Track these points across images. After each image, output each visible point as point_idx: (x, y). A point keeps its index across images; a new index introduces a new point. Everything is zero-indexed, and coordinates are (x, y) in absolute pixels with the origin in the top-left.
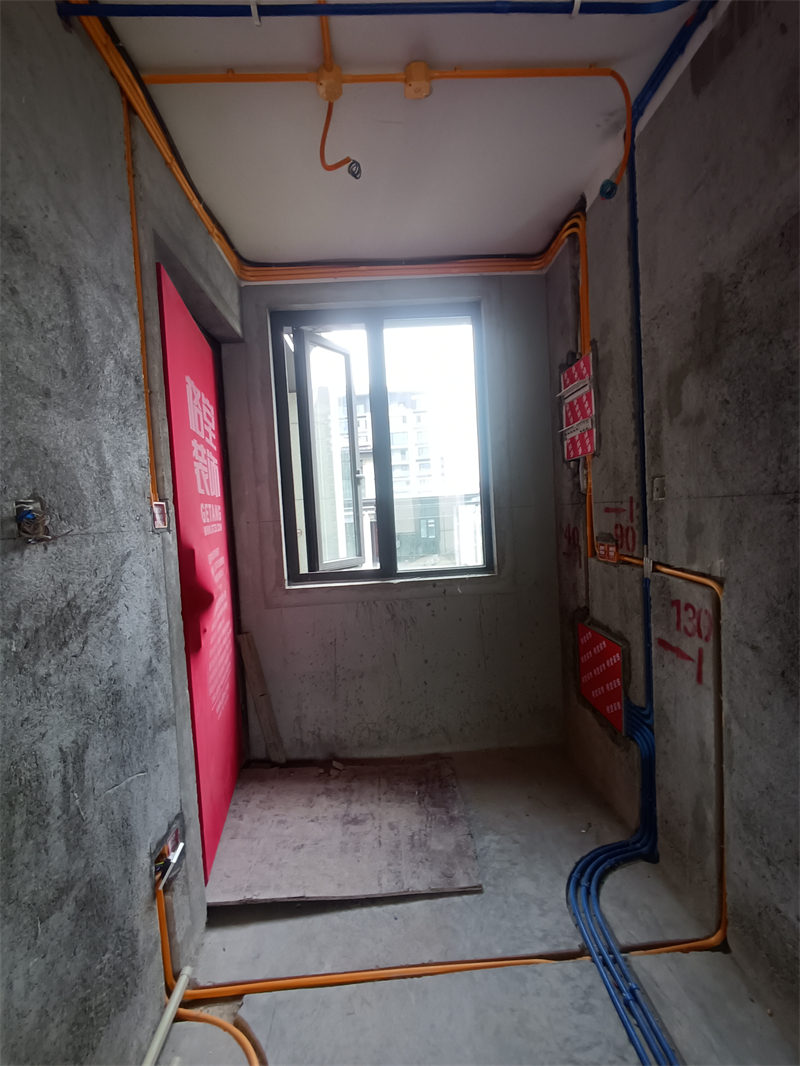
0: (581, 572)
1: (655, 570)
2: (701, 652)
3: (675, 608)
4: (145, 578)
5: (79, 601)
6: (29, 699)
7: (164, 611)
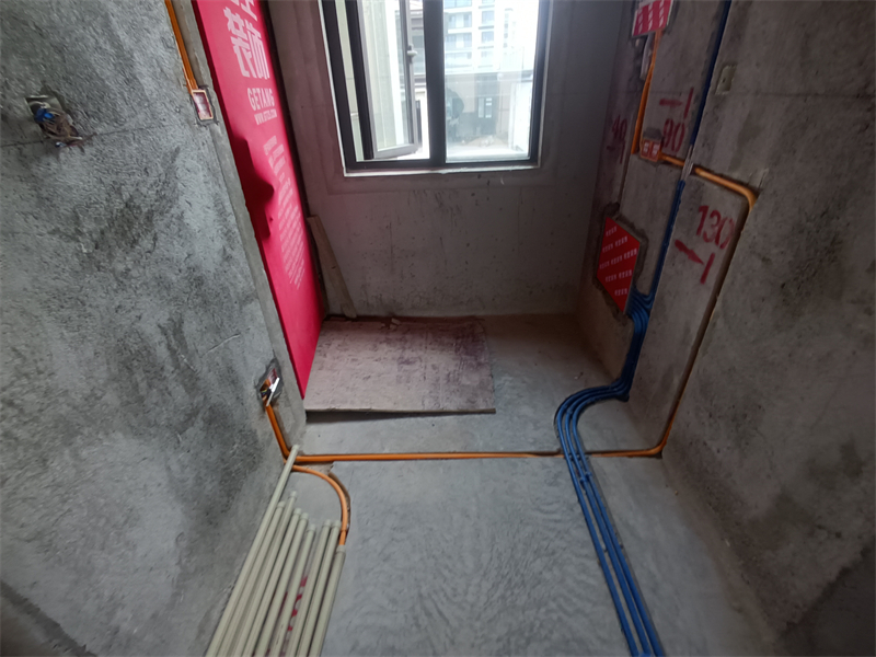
0: (620, 168)
1: (693, 173)
2: (712, 256)
3: (701, 214)
4: (201, 174)
5: (137, 202)
6: (116, 291)
7: (227, 204)
